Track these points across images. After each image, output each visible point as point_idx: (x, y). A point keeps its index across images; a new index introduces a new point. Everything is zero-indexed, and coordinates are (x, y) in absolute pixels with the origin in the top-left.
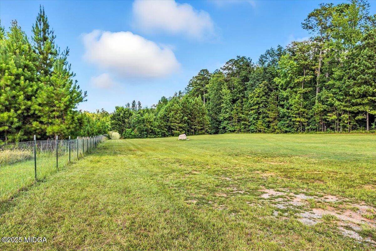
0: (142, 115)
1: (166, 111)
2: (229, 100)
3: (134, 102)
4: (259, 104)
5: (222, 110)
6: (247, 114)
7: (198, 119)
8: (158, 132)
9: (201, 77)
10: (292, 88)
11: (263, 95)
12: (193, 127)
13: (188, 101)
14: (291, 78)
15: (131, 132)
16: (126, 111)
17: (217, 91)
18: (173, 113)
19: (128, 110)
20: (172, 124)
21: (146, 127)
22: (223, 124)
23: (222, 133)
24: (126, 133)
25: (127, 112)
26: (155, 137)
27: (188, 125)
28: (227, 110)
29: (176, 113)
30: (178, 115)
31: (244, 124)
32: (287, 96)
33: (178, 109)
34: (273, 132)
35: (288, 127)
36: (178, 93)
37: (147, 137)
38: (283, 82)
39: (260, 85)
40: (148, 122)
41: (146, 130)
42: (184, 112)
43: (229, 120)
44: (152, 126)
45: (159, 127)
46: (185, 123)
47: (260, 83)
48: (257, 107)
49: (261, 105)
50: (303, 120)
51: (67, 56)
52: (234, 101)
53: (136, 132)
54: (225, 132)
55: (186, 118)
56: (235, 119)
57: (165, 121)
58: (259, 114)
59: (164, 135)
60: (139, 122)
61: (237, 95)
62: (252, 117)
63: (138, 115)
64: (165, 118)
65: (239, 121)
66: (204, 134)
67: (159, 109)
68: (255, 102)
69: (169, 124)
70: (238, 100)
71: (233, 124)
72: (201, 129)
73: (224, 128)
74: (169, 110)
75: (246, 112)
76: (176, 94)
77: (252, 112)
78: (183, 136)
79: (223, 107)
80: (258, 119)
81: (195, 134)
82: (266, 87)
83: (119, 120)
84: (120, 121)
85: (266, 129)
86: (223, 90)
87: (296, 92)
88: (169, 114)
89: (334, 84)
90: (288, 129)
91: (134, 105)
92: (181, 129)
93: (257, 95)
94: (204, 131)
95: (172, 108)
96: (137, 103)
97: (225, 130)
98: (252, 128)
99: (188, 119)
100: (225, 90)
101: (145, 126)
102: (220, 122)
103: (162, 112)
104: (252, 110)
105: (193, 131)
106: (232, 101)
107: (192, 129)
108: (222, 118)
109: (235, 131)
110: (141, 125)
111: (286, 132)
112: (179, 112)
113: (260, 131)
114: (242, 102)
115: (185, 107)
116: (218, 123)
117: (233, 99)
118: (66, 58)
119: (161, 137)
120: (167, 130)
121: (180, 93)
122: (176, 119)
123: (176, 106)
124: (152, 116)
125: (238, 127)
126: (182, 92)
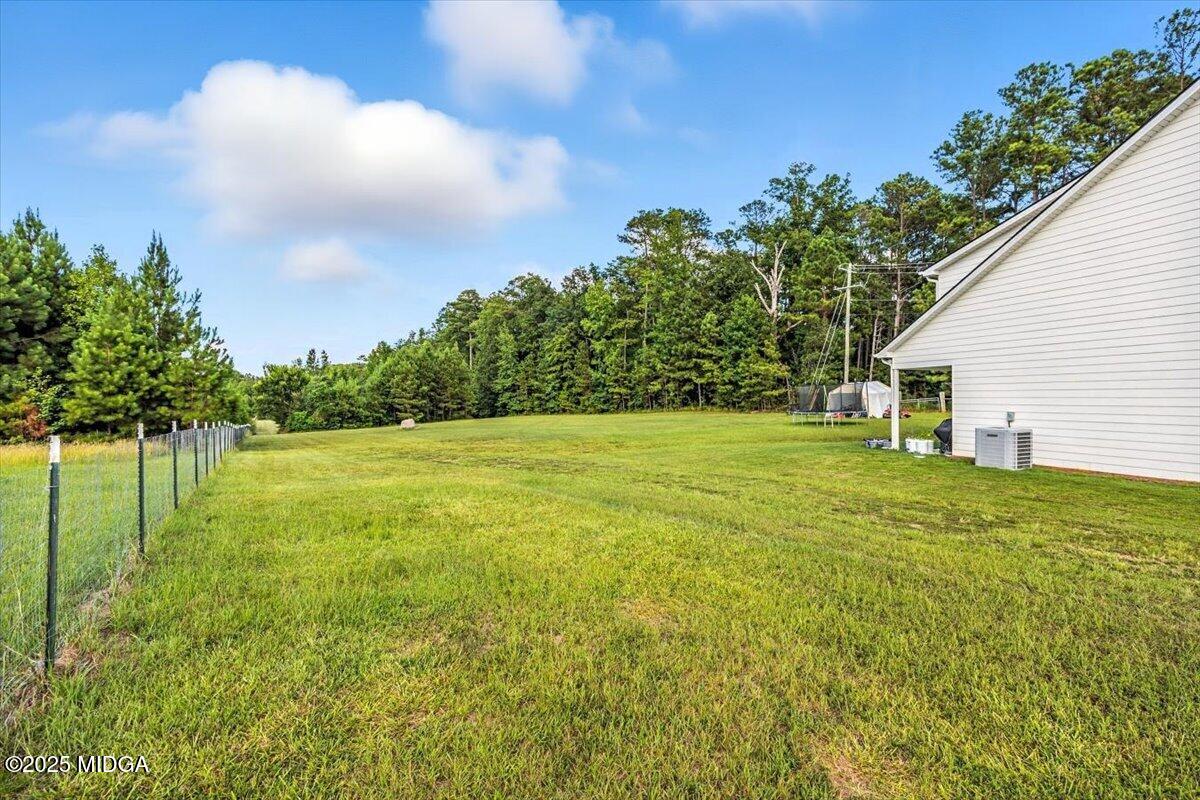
0: (330, 384)
1: (384, 375)
2: (512, 354)
3: (313, 352)
4: (563, 362)
5: (500, 372)
6: (544, 380)
7: (450, 390)
8: (367, 417)
9: (463, 305)
10: (608, 338)
11: (568, 348)
12: (443, 405)
13: (430, 355)
14: (606, 321)
15: (306, 418)
16: (293, 376)
17: (490, 335)
18: (397, 378)
19: (299, 372)
20: (396, 400)
21: (338, 408)
22: (503, 399)
23: (502, 416)
24: (293, 419)
25: (295, 377)
26: (359, 427)
27: (431, 401)
28: (509, 372)
29: (404, 379)
30: (409, 382)
31: (539, 398)
32: (602, 352)
33: (409, 371)
34: (584, 412)
35: (605, 402)
36: (418, 333)
37: (341, 427)
38: (595, 327)
39: (563, 329)
40: (345, 397)
41: (340, 414)
42: (421, 376)
43: (514, 391)
44: (352, 405)
45: (369, 406)
46: (423, 397)
47: (563, 326)
48: (558, 367)
49: (565, 365)
50: (623, 391)
51: (197, 304)
52: (521, 356)
53: (317, 417)
54: (507, 414)
55: (425, 388)
56: (523, 390)
57: (382, 395)
58: (564, 379)
59: (379, 423)
60: (323, 397)
61: (527, 345)
62: (551, 385)
63: (322, 383)
64: (382, 388)
65: (530, 391)
66: (464, 417)
67: (371, 368)
68: (555, 359)
69: (389, 400)
70: (528, 353)
71: (522, 398)
72: (459, 409)
73: (504, 406)
74: (389, 374)
75: (541, 377)
76: (413, 335)
77: (550, 377)
78: (409, 423)
79: (501, 366)
80: (560, 388)
81: (446, 419)
82: (572, 334)
83: (276, 393)
84: (279, 395)
85: (574, 406)
86: (502, 335)
87: (615, 344)
88: (389, 381)
89: (657, 337)
90: (605, 407)
91: (311, 360)
92: (416, 410)
93: (558, 347)
94: (463, 413)
95: (396, 369)
96: (318, 355)
97: (505, 411)
98: (552, 406)
99: (432, 390)
100: (504, 336)
101: (337, 405)
102: (497, 395)
103: (375, 377)
104: (550, 373)
105: (441, 412)
106: (519, 356)
107: (440, 409)
108: (499, 387)
109: (523, 410)
110: (328, 403)
111: (603, 411)
112: (411, 376)
113: (564, 411)
114: (535, 359)
115: (424, 367)
116: (493, 396)
117: (520, 352)
118: (197, 307)
119: (372, 426)
120: (385, 412)
121: (422, 332)
122: (405, 390)
123: (405, 365)
124: (352, 386)
125: (529, 404)
126: (426, 330)
